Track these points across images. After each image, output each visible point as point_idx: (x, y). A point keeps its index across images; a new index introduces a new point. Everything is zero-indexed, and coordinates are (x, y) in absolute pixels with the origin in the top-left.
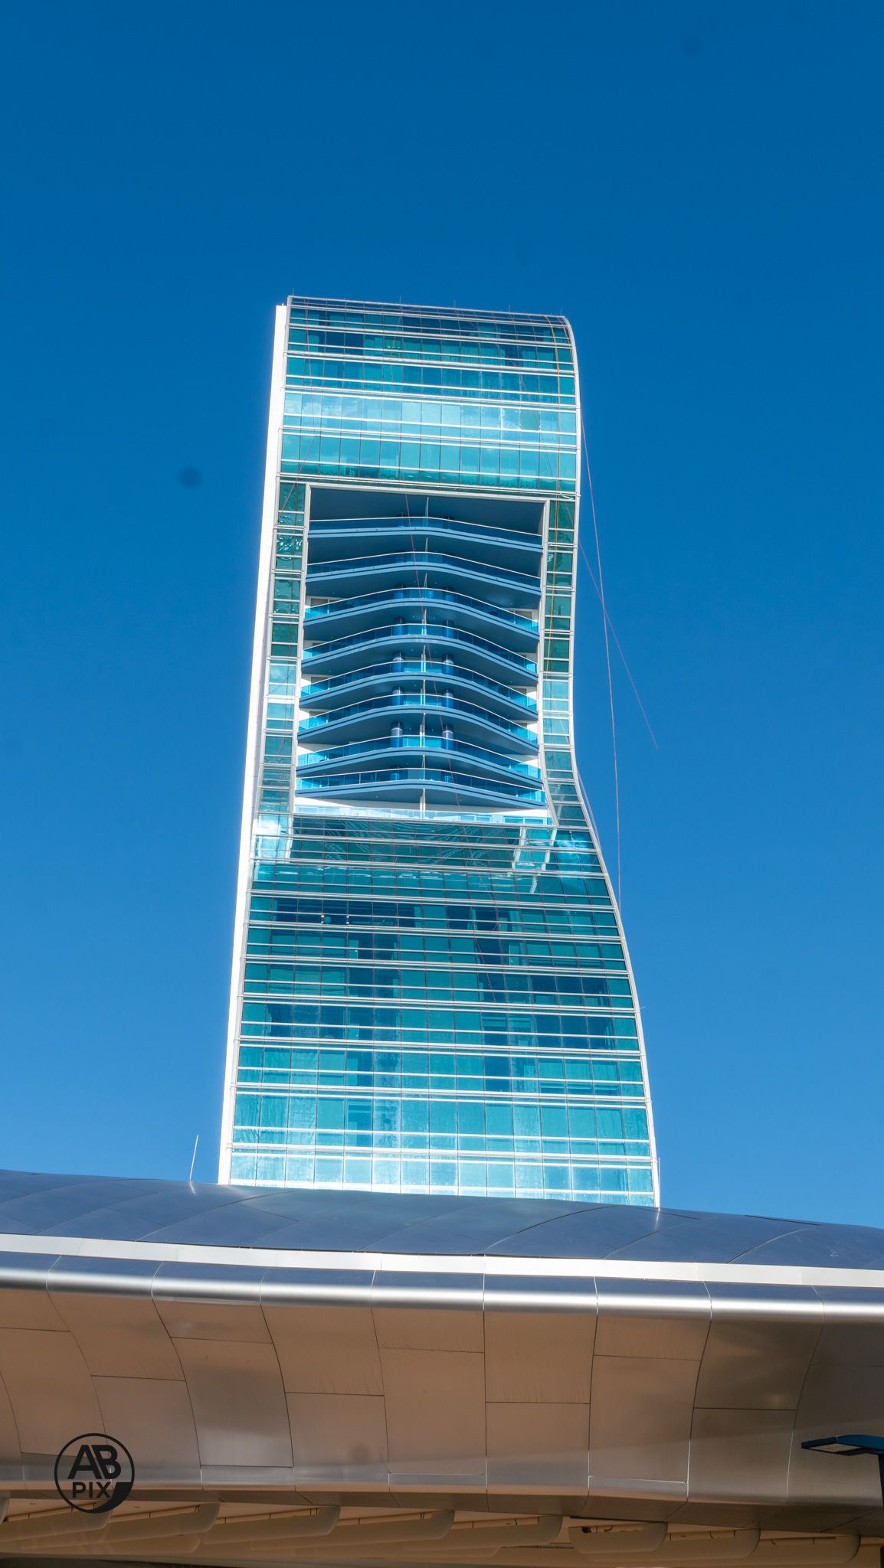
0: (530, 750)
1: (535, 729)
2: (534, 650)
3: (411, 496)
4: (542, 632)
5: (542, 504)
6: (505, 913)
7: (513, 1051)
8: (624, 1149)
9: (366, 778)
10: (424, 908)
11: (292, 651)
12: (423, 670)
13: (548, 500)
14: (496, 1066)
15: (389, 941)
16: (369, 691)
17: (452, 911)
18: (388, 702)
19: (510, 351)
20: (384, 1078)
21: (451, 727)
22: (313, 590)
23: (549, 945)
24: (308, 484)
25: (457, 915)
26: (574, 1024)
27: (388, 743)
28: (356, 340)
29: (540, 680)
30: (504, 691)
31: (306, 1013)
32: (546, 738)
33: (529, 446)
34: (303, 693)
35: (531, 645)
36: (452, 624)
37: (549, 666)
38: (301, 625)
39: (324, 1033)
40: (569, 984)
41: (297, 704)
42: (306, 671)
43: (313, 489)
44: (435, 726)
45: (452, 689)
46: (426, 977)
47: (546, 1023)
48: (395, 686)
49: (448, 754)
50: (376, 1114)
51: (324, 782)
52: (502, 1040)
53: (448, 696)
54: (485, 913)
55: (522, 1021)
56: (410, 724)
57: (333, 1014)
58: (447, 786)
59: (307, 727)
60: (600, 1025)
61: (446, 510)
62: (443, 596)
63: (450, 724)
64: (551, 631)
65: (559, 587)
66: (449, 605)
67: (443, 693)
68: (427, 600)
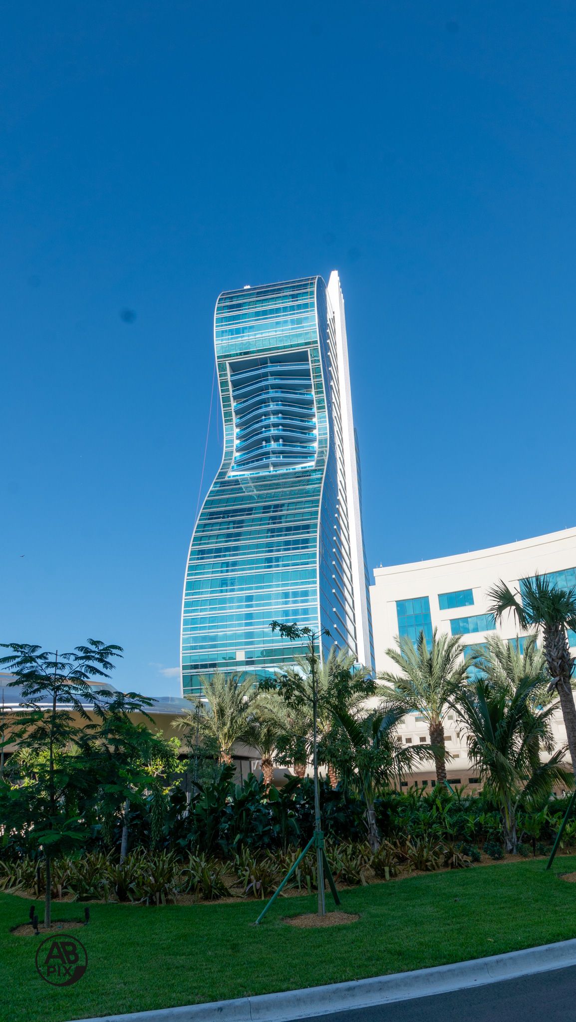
0: (313, 440)
1: (315, 432)
2: (313, 403)
3: (260, 358)
4: (314, 397)
5: (307, 351)
6: (282, 505)
7: (274, 554)
8: (309, 583)
9: (253, 462)
10: (256, 508)
11: (231, 420)
12: (273, 419)
13: (309, 349)
14: (269, 560)
15: (242, 522)
16: (255, 430)
17: (265, 507)
18: (261, 433)
19: (293, 296)
20: (232, 569)
21: (282, 438)
22: (235, 398)
23: (294, 515)
24: (227, 362)
25: (266, 509)
26: (296, 542)
27: (262, 447)
28: (239, 306)
29: (316, 414)
30: (302, 421)
31: (210, 551)
32: (319, 435)
33: (299, 331)
34: (237, 434)
35: (310, 402)
36: (282, 401)
37: (319, 408)
38: (233, 411)
39: (215, 557)
40: (297, 528)
41: (235, 438)
42: (237, 426)
43: (229, 363)
44: (276, 439)
45: (282, 425)
46: (250, 533)
47: (287, 543)
48: (262, 427)
49: (282, 448)
50: (229, 582)
51: (244, 464)
52: (271, 551)
53: (280, 427)
54: (276, 506)
55: (278, 544)
56: (267, 440)
57: (219, 550)
58: (281, 459)
59: (239, 446)
60: (306, 541)
61: (276, 360)
62: (276, 392)
63: (282, 437)
64: (317, 396)
65: (317, 380)
66: (279, 395)
67: (279, 426)
68: (272, 394)
